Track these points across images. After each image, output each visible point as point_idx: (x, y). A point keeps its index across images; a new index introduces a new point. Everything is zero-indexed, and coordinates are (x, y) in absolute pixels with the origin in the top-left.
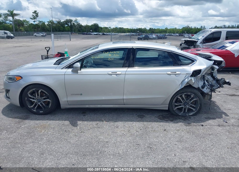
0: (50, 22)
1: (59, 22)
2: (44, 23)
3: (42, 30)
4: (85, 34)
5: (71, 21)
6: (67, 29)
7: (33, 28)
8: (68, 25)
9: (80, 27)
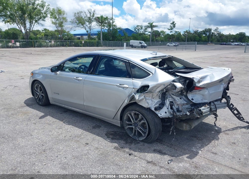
0: (187, 32)
1: (196, 32)
2: (179, 34)
3: (177, 40)
4: (224, 44)
5: (210, 30)
6: (203, 39)
7: (168, 38)
8: (206, 35)
9: (220, 37)
